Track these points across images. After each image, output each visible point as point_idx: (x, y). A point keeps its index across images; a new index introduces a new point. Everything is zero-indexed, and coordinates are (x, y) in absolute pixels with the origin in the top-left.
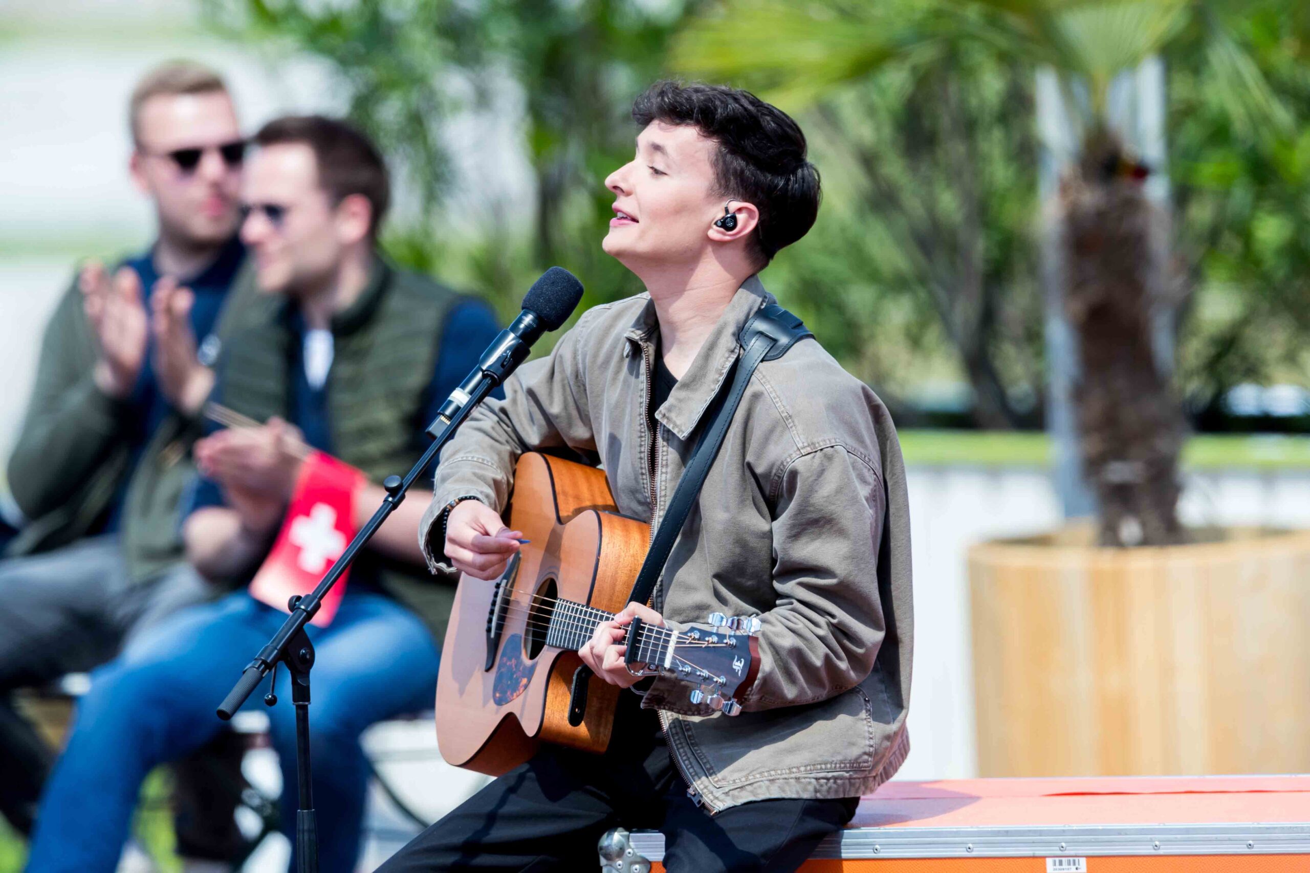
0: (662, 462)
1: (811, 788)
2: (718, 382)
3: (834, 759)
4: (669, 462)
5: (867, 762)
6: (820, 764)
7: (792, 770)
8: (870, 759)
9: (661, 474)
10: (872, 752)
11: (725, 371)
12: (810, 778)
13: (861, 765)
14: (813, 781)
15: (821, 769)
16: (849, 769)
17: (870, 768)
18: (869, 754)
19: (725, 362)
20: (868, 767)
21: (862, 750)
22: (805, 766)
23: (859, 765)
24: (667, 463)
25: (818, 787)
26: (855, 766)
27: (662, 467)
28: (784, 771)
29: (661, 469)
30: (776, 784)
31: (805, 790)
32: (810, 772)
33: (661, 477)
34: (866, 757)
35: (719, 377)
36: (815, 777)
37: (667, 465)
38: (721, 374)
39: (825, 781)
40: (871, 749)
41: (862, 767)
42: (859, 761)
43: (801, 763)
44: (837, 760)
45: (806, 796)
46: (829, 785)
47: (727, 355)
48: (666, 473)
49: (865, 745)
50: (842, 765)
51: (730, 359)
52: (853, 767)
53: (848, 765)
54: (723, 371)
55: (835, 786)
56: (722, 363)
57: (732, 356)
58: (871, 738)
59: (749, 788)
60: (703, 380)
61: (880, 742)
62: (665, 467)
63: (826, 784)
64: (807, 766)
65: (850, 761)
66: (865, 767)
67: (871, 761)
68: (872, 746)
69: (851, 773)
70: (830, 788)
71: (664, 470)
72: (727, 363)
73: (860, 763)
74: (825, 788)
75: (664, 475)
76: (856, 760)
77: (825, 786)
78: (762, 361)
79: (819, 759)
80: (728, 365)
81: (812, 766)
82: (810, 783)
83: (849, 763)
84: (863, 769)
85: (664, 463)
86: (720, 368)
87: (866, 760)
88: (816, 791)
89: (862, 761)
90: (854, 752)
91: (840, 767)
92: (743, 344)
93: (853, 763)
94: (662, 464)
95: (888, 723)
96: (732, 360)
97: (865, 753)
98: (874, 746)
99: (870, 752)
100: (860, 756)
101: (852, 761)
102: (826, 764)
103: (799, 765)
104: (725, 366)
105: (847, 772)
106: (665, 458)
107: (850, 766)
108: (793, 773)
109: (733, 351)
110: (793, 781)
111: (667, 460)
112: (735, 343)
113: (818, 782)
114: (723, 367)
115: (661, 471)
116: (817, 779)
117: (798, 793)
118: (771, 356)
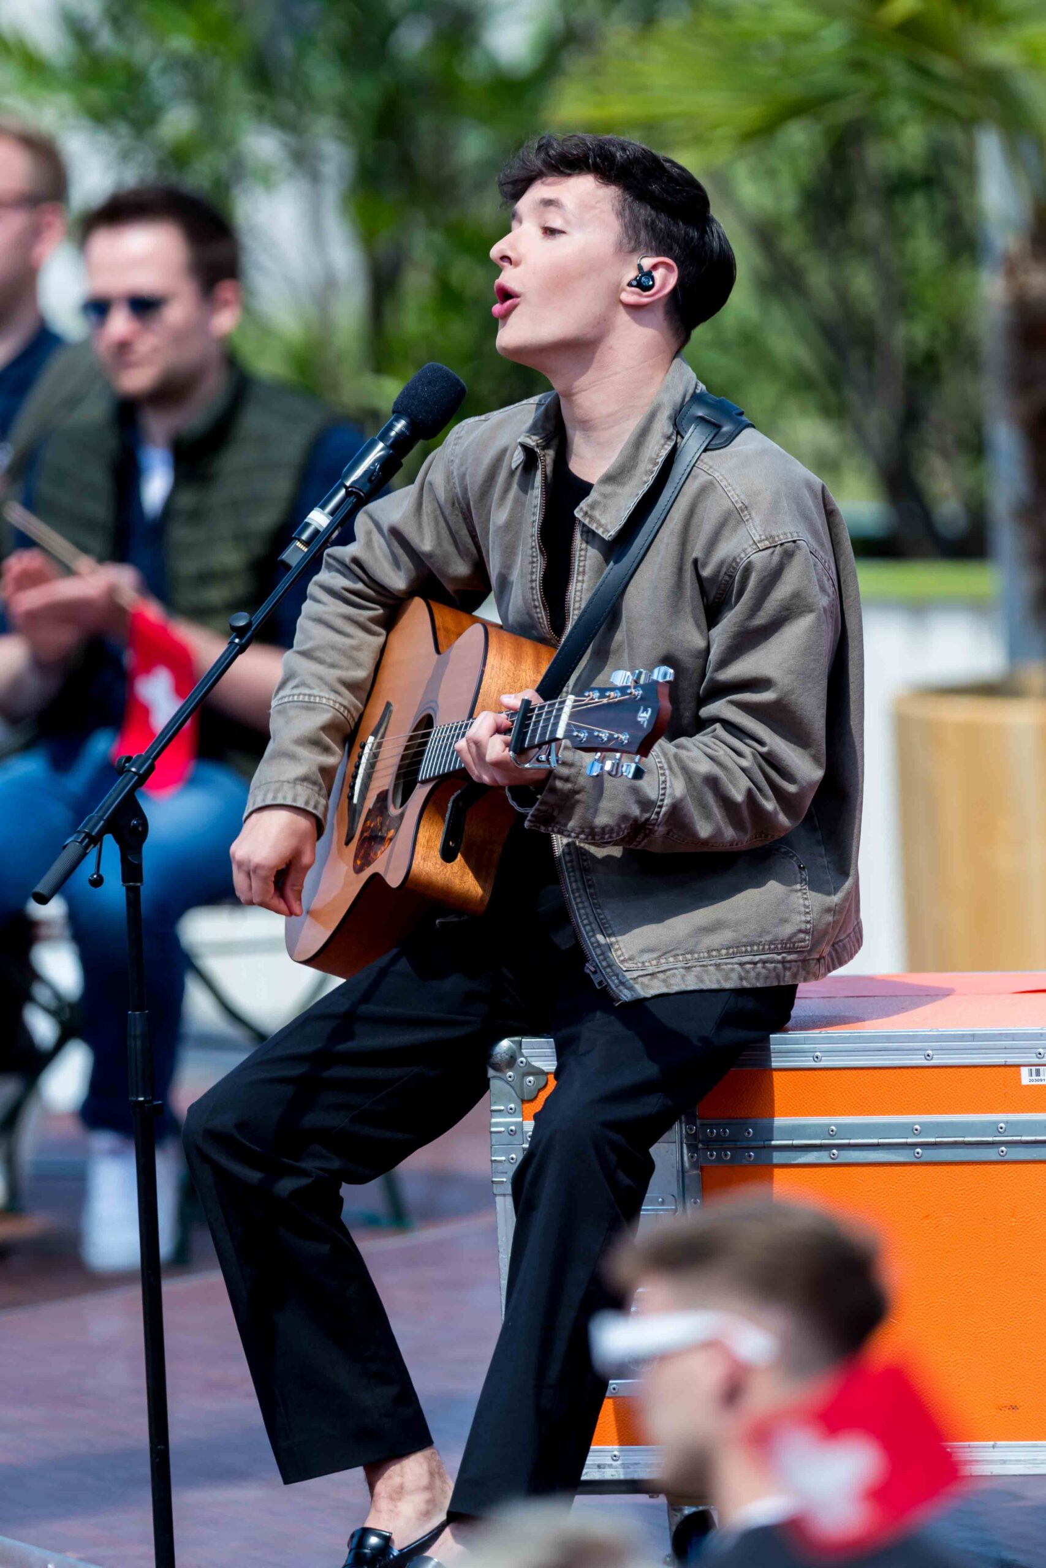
0: (578, 569)
1: (734, 976)
2: (652, 472)
3: (763, 940)
4: (586, 569)
5: (804, 940)
6: (745, 946)
7: (712, 953)
8: (807, 938)
9: (577, 583)
10: (810, 929)
11: (661, 460)
12: (732, 964)
13: (796, 945)
14: (736, 966)
15: (746, 951)
16: (781, 951)
17: (809, 948)
18: (805, 932)
19: (660, 450)
20: (806, 947)
21: (797, 928)
22: (727, 949)
23: (794, 945)
24: (584, 569)
25: (743, 974)
26: (788, 945)
27: (578, 574)
28: (702, 955)
29: (577, 577)
30: (693, 973)
31: (727, 979)
32: (732, 956)
33: (576, 585)
34: (802, 935)
35: (653, 467)
36: (739, 962)
37: (584, 573)
38: (655, 464)
39: (751, 966)
40: (808, 926)
41: (797, 948)
42: (793, 941)
43: (723, 945)
44: (766, 941)
45: (728, 985)
46: (757, 970)
47: (662, 441)
48: (583, 581)
49: (801, 922)
50: (772, 947)
51: (666, 446)
52: (785, 948)
53: (779, 946)
54: (657, 460)
55: (764, 971)
56: (656, 450)
57: (669, 443)
58: (808, 913)
59: (661, 976)
60: (633, 472)
61: (818, 917)
62: (581, 574)
63: (753, 969)
64: (730, 948)
65: (782, 940)
66: (801, 947)
67: (809, 940)
68: (808, 922)
69: (784, 955)
70: (758, 974)
71: (580, 578)
72: (662, 451)
73: (795, 942)
74: (753, 974)
75: (579, 584)
76: (790, 939)
77: (753, 972)
78: (705, 450)
79: (745, 940)
80: (664, 453)
81: (736, 948)
82: (733, 970)
83: (781, 944)
84: (798, 950)
85: (581, 569)
86: (655, 457)
87: (802, 938)
88: (741, 979)
89: (797, 940)
90: (787, 930)
91: (769, 948)
92: (680, 430)
93: (786, 944)
94: (577, 571)
95: (829, 894)
96: (668, 447)
97: (801, 931)
98: (812, 921)
99: (806, 929)
100: (794, 935)
101: (785, 941)
102: (752, 945)
103: (720, 947)
104: (660, 454)
105: (779, 954)
106: (582, 564)
107: (782, 947)
108: (713, 956)
109: (669, 438)
110: (712, 968)
111: (584, 566)
112: (671, 429)
113: (742, 968)
114: (658, 456)
115: (577, 580)
116: (741, 964)
117: (718, 982)
118: (715, 444)
